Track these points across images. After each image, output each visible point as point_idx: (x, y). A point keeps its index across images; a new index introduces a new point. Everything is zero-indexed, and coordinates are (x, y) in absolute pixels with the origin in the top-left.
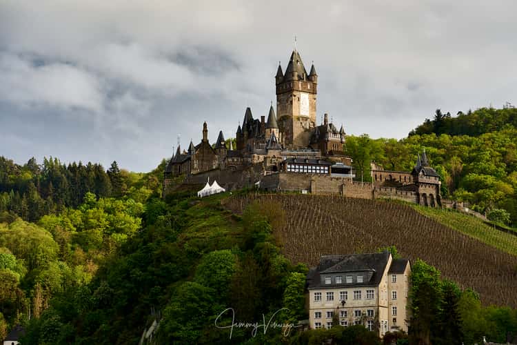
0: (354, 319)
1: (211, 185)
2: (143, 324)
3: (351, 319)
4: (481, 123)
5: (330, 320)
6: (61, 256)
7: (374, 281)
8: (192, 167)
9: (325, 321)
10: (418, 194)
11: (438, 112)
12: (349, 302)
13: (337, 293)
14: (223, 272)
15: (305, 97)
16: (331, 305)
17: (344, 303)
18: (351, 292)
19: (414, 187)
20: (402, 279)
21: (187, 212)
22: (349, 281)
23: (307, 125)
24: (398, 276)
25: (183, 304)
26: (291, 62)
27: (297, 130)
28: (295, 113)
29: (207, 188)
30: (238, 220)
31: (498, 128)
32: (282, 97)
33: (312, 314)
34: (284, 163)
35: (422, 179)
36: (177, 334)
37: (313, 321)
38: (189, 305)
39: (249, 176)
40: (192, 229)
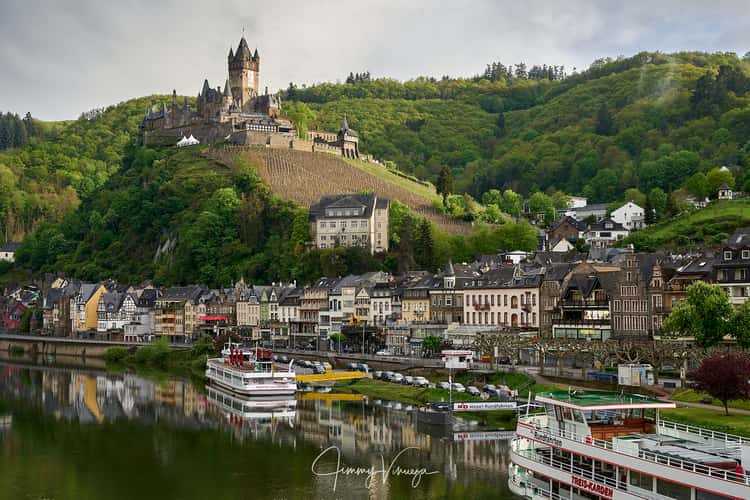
0: (352, 241)
1: (188, 138)
2: (155, 241)
3: (349, 242)
4: (324, 94)
5: (333, 242)
6: (19, 186)
7: (367, 214)
8: (165, 123)
9: (329, 243)
10: (343, 149)
11: (291, 84)
12: (348, 229)
13: (338, 223)
14: (230, 205)
15: (251, 74)
16: (333, 231)
17: (343, 230)
18: (349, 222)
19: (340, 143)
20: (385, 213)
21: (173, 157)
22: (348, 214)
23: (253, 94)
24: (382, 211)
25: (203, 228)
26: (240, 47)
27: (246, 98)
28: (244, 86)
29: (185, 140)
30: (222, 166)
31: (336, 98)
32: (233, 73)
33: (319, 237)
34: (244, 123)
35: (347, 138)
36: (199, 250)
37: (319, 242)
38: (208, 229)
39: (216, 132)
40: (183, 171)
